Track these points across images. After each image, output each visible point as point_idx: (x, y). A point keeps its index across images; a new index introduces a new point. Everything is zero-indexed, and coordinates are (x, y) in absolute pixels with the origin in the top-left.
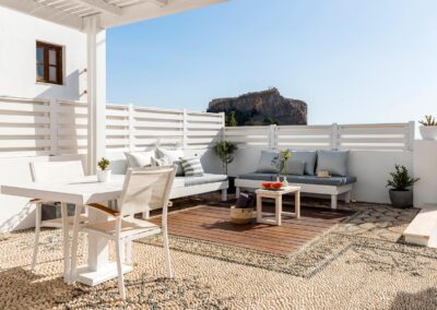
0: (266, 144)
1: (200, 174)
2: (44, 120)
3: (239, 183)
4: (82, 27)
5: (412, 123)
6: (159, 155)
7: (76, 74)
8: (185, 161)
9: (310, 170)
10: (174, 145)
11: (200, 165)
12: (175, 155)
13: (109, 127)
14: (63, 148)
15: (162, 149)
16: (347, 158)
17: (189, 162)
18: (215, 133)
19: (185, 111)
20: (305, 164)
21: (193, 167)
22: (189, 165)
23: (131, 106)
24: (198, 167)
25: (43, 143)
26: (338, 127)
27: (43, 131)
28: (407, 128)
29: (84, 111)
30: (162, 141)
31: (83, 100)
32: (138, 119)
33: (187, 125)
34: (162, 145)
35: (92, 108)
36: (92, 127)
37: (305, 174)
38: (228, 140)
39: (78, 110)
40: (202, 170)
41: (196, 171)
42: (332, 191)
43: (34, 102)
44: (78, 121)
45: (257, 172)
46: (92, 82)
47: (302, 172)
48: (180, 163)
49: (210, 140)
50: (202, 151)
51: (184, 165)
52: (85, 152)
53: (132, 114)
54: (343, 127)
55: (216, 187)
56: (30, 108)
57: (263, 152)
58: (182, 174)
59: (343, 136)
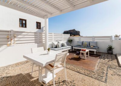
1: (66, 46)
2: (36, 36)
3: (73, 48)
4: (44, 18)
5: (112, 36)
6: (58, 42)
7: (43, 27)
9: (88, 45)
10: (61, 40)
12: (61, 42)
13: (49, 37)
14: (40, 42)
15: (59, 41)
16: (96, 43)
22: (64, 44)
23: (53, 33)
24: (66, 45)
25: (36, 41)
27: (36, 39)
29: (44, 34)
30: (59, 40)
31: (44, 32)
32: (54, 37)
33: (63, 36)
35: (46, 34)
36: (46, 37)
37: (87, 46)
39: (43, 34)
43: (34, 33)
44: (43, 36)
46: (46, 29)
50: (66, 41)
52: (44, 42)
53: (53, 35)
54: (95, 37)
56: (33, 34)
57: (78, 41)
58: (63, 46)
59: (95, 39)
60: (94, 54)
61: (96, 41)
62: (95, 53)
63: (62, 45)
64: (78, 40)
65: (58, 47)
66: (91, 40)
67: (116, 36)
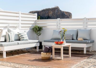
0: (56, 27)
1: (27, 40)
6: (9, 31)
8: (20, 34)
10: (15, 27)
11: (27, 36)
12: (16, 31)
17: (22, 34)
18: (33, 22)
19: (20, 12)
20: (73, 35)
21: (24, 36)
22: (22, 36)
24: (26, 37)
26: (87, 19)
33: (21, 19)
34: (10, 27)
37: (73, 39)
38: (39, 25)
40: (27, 38)
41: (25, 39)
47: (71, 39)
48: (18, 35)
49: (31, 25)
50: (28, 30)
51: (20, 36)
55: (33, 45)
59: (89, 23)
60: (83, 54)
61: (89, 27)
62: (85, 52)
63: (17, 38)
65: (8, 40)
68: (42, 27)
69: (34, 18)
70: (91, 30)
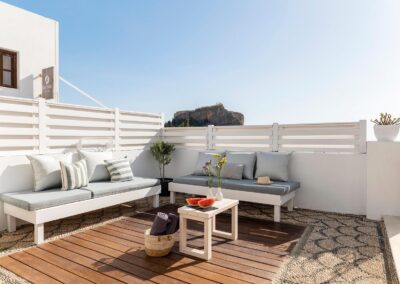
0: (204, 145)
1: (128, 179)
3: (173, 187)
5: (363, 123)
8: (110, 164)
9: (249, 174)
10: (102, 146)
11: (129, 169)
12: (99, 158)
15: (84, 151)
16: (289, 160)
17: (116, 166)
18: (153, 134)
19: (117, 110)
20: (244, 168)
21: (119, 171)
22: (115, 169)
24: (126, 170)
26: (279, 126)
28: (358, 127)
32: (54, 127)
33: (119, 124)
34: (84, 146)
37: (244, 178)
38: (165, 141)
40: (131, 174)
41: (123, 176)
42: (276, 201)
45: (194, 175)
47: (240, 176)
48: (106, 167)
49: (147, 141)
51: (109, 168)
54: (284, 127)
55: (142, 194)
57: (200, 153)
58: (108, 179)
59: (284, 137)
61: (286, 148)
62: (277, 217)
63: (103, 175)
64: (201, 146)
66: (264, 147)
67: (385, 122)
68: (174, 144)
69: (157, 124)
70: (290, 155)
